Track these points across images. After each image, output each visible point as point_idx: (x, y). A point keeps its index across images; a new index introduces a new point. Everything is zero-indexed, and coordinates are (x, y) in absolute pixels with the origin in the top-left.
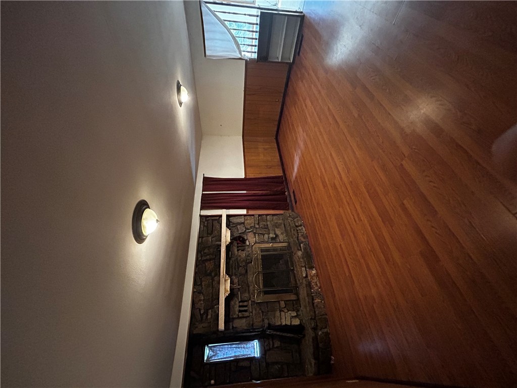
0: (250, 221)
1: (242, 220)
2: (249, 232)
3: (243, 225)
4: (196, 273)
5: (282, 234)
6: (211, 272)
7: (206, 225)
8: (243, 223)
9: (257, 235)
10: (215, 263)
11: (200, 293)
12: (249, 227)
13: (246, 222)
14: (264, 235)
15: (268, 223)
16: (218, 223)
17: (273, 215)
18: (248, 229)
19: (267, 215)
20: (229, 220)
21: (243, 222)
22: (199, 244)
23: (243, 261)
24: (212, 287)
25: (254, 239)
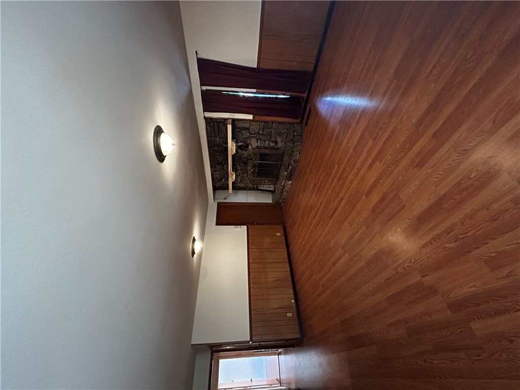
0: (254, 128)
1: (247, 125)
2: (253, 137)
3: (247, 131)
4: (211, 161)
5: (282, 142)
6: (222, 162)
7: (212, 125)
8: (248, 129)
9: (259, 141)
10: (224, 157)
11: (216, 171)
12: (253, 132)
13: (251, 128)
14: (265, 141)
15: (272, 130)
16: (224, 125)
17: (280, 123)
18: (252, 134)
19: (273, 122)
20: (234, 123)
21: (248, 127)
22: (208, 142)
23: (246, 158)
24: (224, 170)
25: (256, 144)
